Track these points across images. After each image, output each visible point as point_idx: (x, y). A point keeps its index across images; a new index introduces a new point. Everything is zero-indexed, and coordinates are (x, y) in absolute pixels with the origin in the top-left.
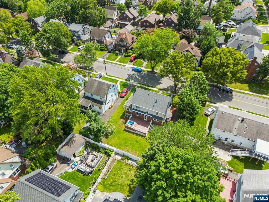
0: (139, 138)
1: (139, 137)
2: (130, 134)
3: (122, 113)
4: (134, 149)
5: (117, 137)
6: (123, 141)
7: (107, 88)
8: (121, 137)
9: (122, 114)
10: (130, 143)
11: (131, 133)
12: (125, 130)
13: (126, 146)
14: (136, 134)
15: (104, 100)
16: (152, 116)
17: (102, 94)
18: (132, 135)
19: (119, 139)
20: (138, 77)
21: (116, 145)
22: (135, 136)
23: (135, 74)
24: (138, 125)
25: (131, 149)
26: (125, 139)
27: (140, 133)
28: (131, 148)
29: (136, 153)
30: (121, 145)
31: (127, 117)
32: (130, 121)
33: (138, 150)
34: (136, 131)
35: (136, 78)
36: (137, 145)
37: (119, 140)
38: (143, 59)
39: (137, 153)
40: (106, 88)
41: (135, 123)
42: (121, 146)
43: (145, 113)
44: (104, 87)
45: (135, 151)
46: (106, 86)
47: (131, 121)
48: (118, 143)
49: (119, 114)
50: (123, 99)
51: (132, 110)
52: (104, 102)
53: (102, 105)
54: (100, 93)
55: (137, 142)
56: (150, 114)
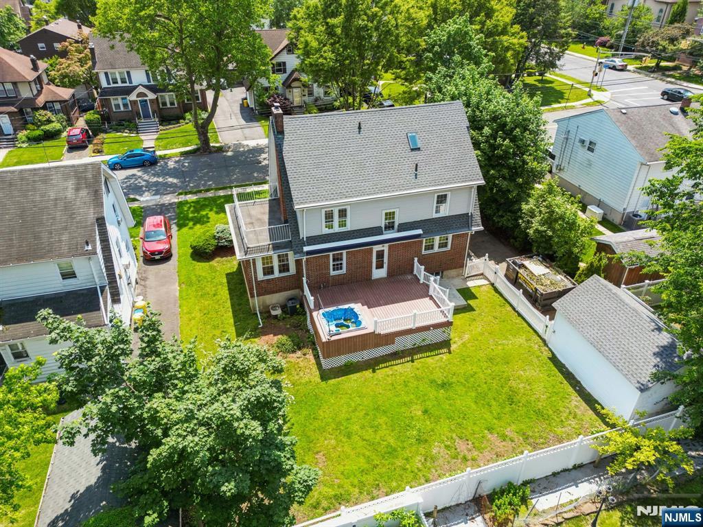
0: (433, 363)
1: (429, 360)
2: (368, 374)
3: (230, 314)
4: (476, 429)
5: (322, 430)
6: (376, 429)
7: (77, 189)
8: (343, 416)
9: (232, 321)
10: (425, 412)
11: (373, 364)
12: (325, 375)
13: (419, 441)
14: (396, 356)
15: (89, 272)
16: (420, 231)
17: (65, 237)
18: (383, 372)
19: (349, 436)
20: (161, 180)
21: (369, 479)
22: (403, 369)
23: (134, 175)
24: (379, 310)
25: (461, 438)
26: (377, 409)
27: (417, 339)
28: (451, 431)
29: (504, 438)
30: (392, 452)
31: (273, 313)
32: (321, 311)
33: (499, 418)
34: (389, 338)
35: (157, 184)
36: (465, 401)
37: (355, 438)
38: (124, 129)
39: (510, 431)
40: (70, 194)
41: (357, 307)
42: (399, 463)
43: (376, 231)
44: (52, 195)
45: (490, 429)
46: (71, 184)
47: (331, 309)
48: (368, 460)
49: (215, 327)
50: (170, 262)
51: (306, 249)
52: (102, 289)
53: (98, 309)
54: (45, 236)
55: (446, 385)
56: (403, 227)
